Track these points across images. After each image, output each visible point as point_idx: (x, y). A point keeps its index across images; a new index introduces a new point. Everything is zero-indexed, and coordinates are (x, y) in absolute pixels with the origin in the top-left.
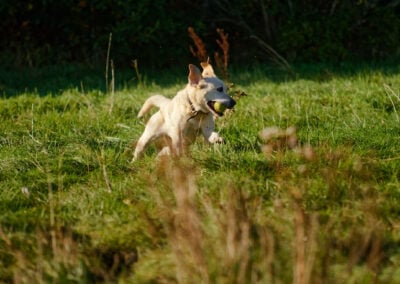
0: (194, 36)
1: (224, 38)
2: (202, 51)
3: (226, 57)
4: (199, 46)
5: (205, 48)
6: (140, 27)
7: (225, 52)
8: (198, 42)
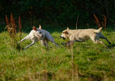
0: (95, 17)
1: (105, 17)
2: (98, 21)
3: (105, 23)
4: (97, 20)
5: (99, 21)
6: (69, 14)
7: (105, 22)
8: (96, 19)
